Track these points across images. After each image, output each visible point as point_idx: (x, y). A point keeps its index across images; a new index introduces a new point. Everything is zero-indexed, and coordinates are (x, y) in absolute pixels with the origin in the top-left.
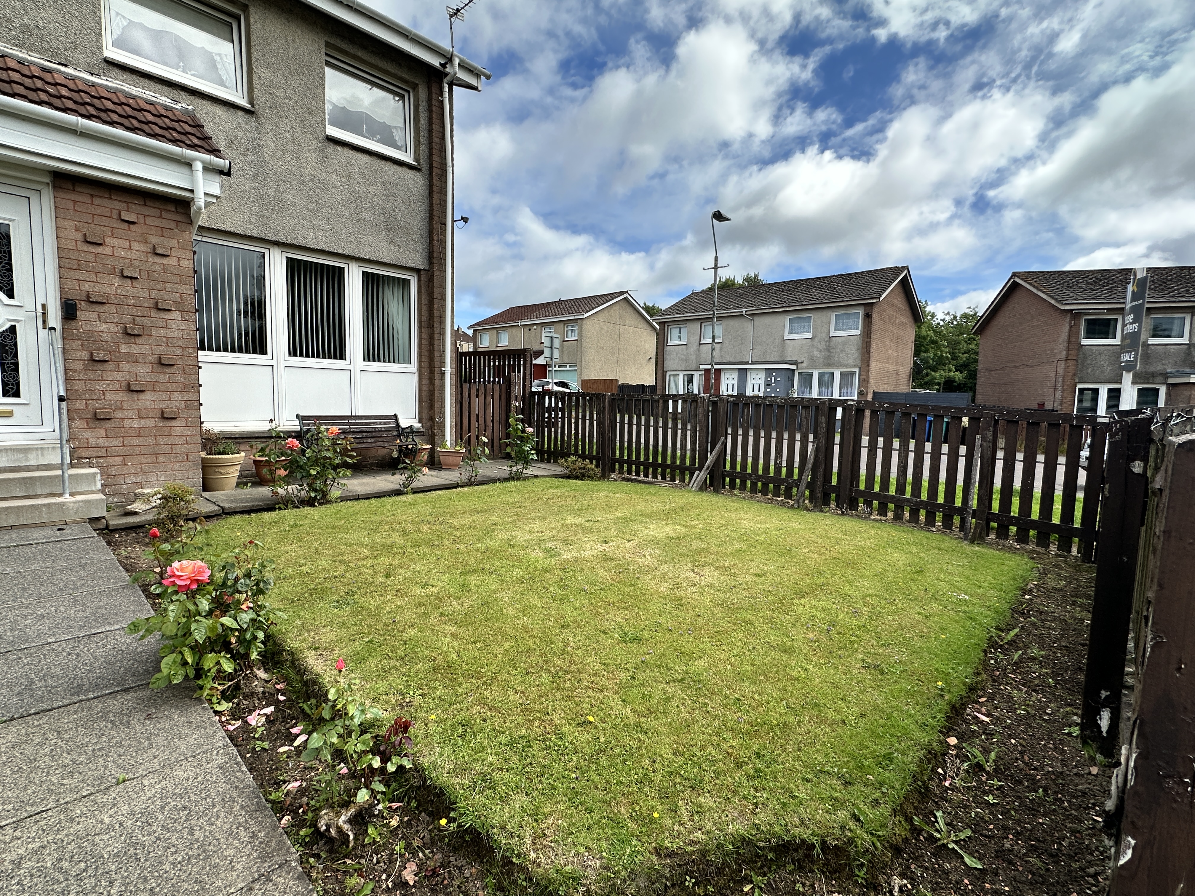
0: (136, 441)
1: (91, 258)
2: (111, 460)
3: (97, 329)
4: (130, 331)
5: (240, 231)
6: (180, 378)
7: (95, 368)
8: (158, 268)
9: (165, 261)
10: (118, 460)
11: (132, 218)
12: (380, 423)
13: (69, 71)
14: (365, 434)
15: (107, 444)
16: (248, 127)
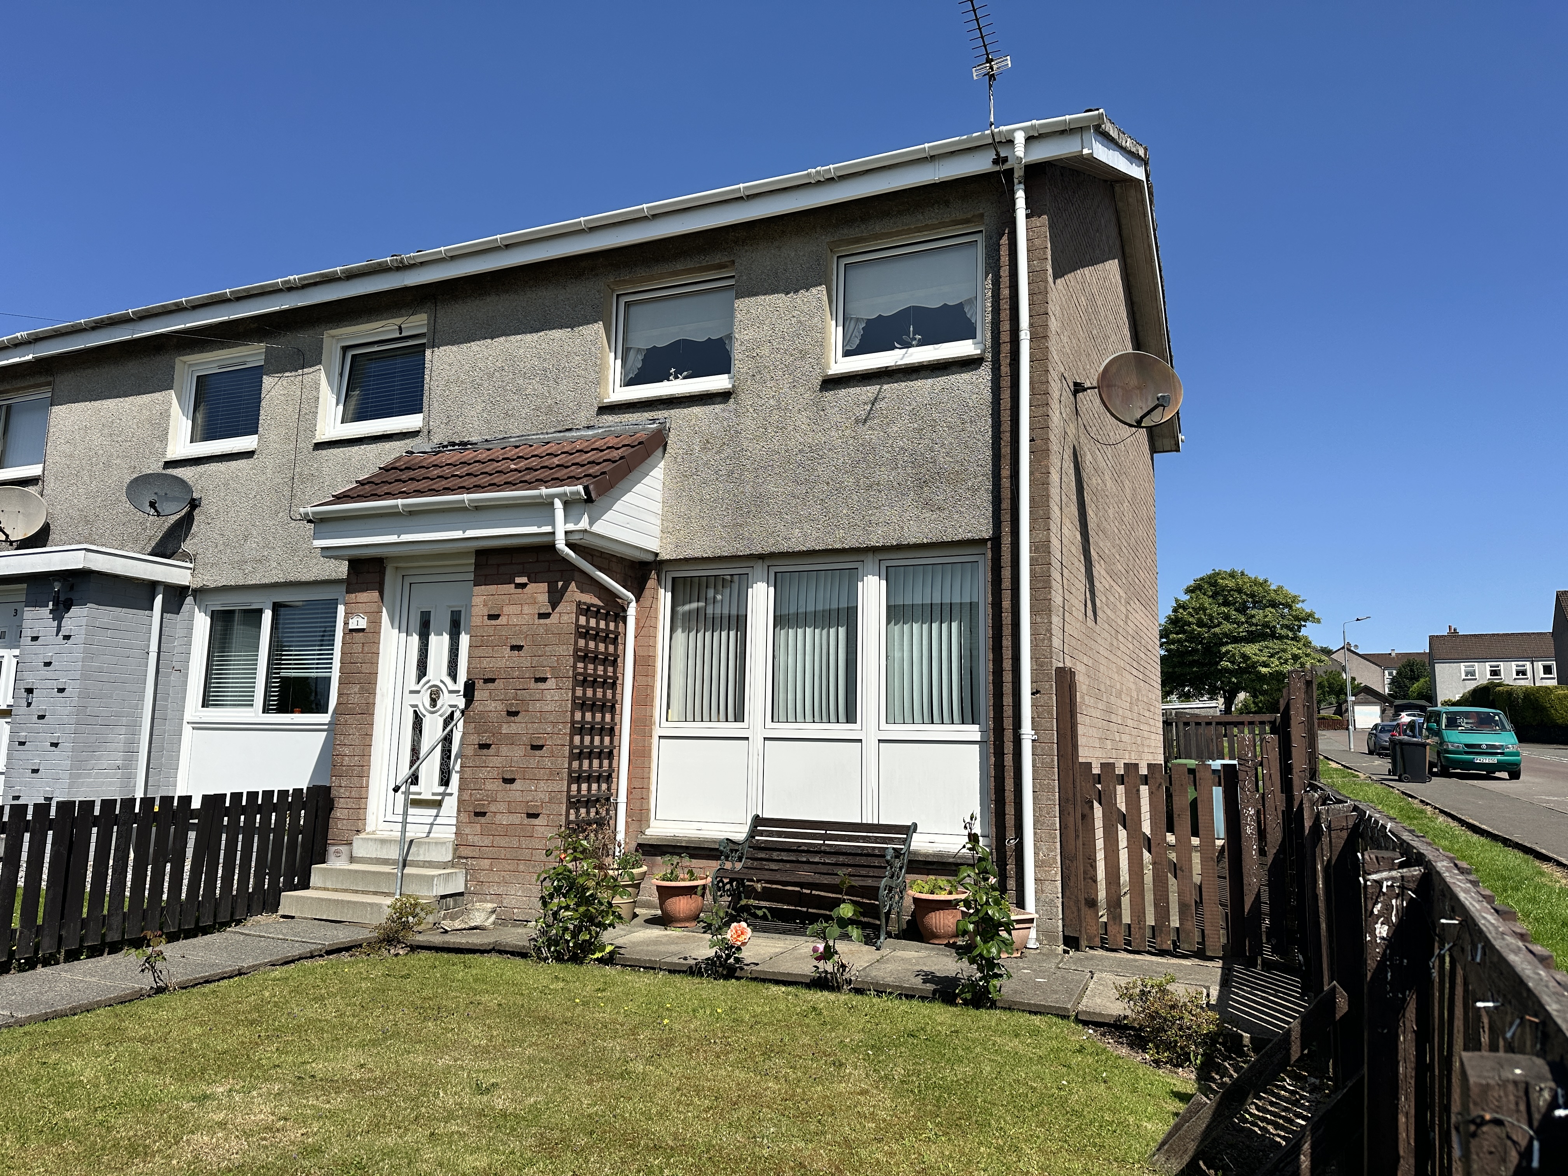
0: (503, 842)
2: (482, 863)
4: (511, 709)
6: (548, 763)
7: (481, 753)
8: (540, 631)
10: (486, 863)
11: (524, 580)
15: (481, 843)
16: (726, 414)
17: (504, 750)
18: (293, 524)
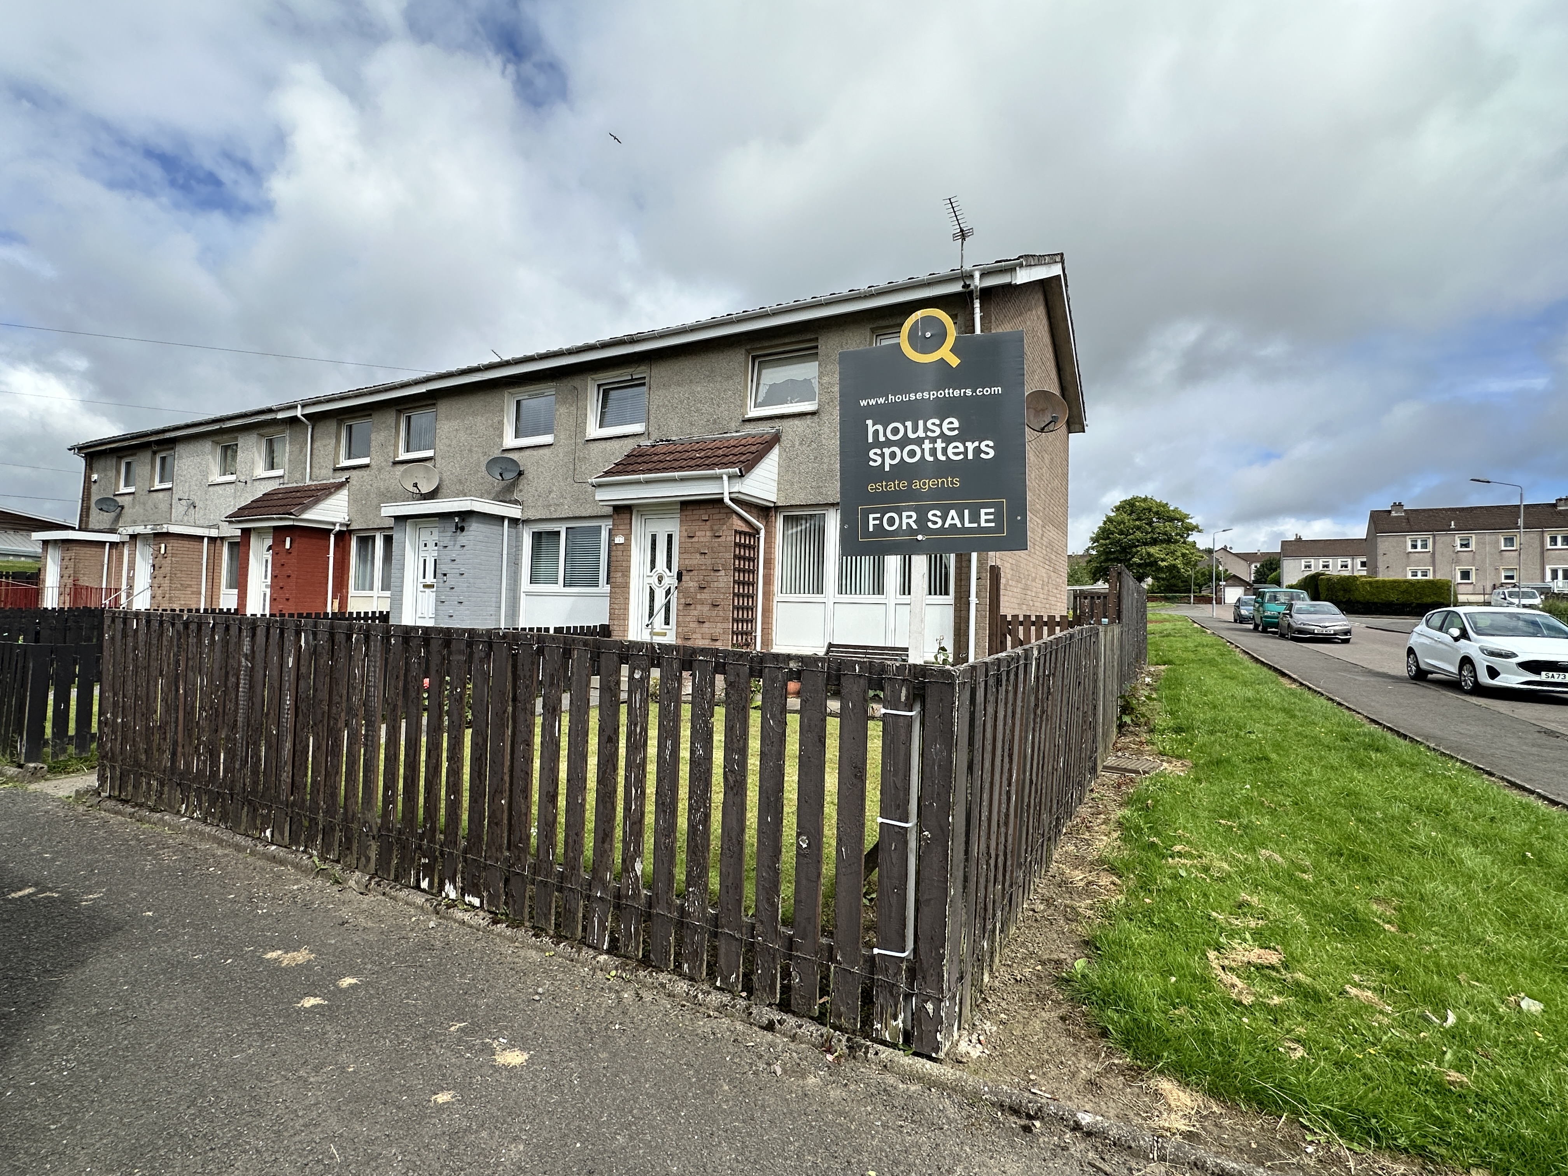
1: (690, 545)
3: (689, 586)
4: (702, 586)
5: (803, 503)
6: (721, 613)
7: (687, 608)
8: (716, 545)
9: (719, 540)
11: (706, 518)
16: (813, 425)
17: (699, 607)
18: (576, 485)
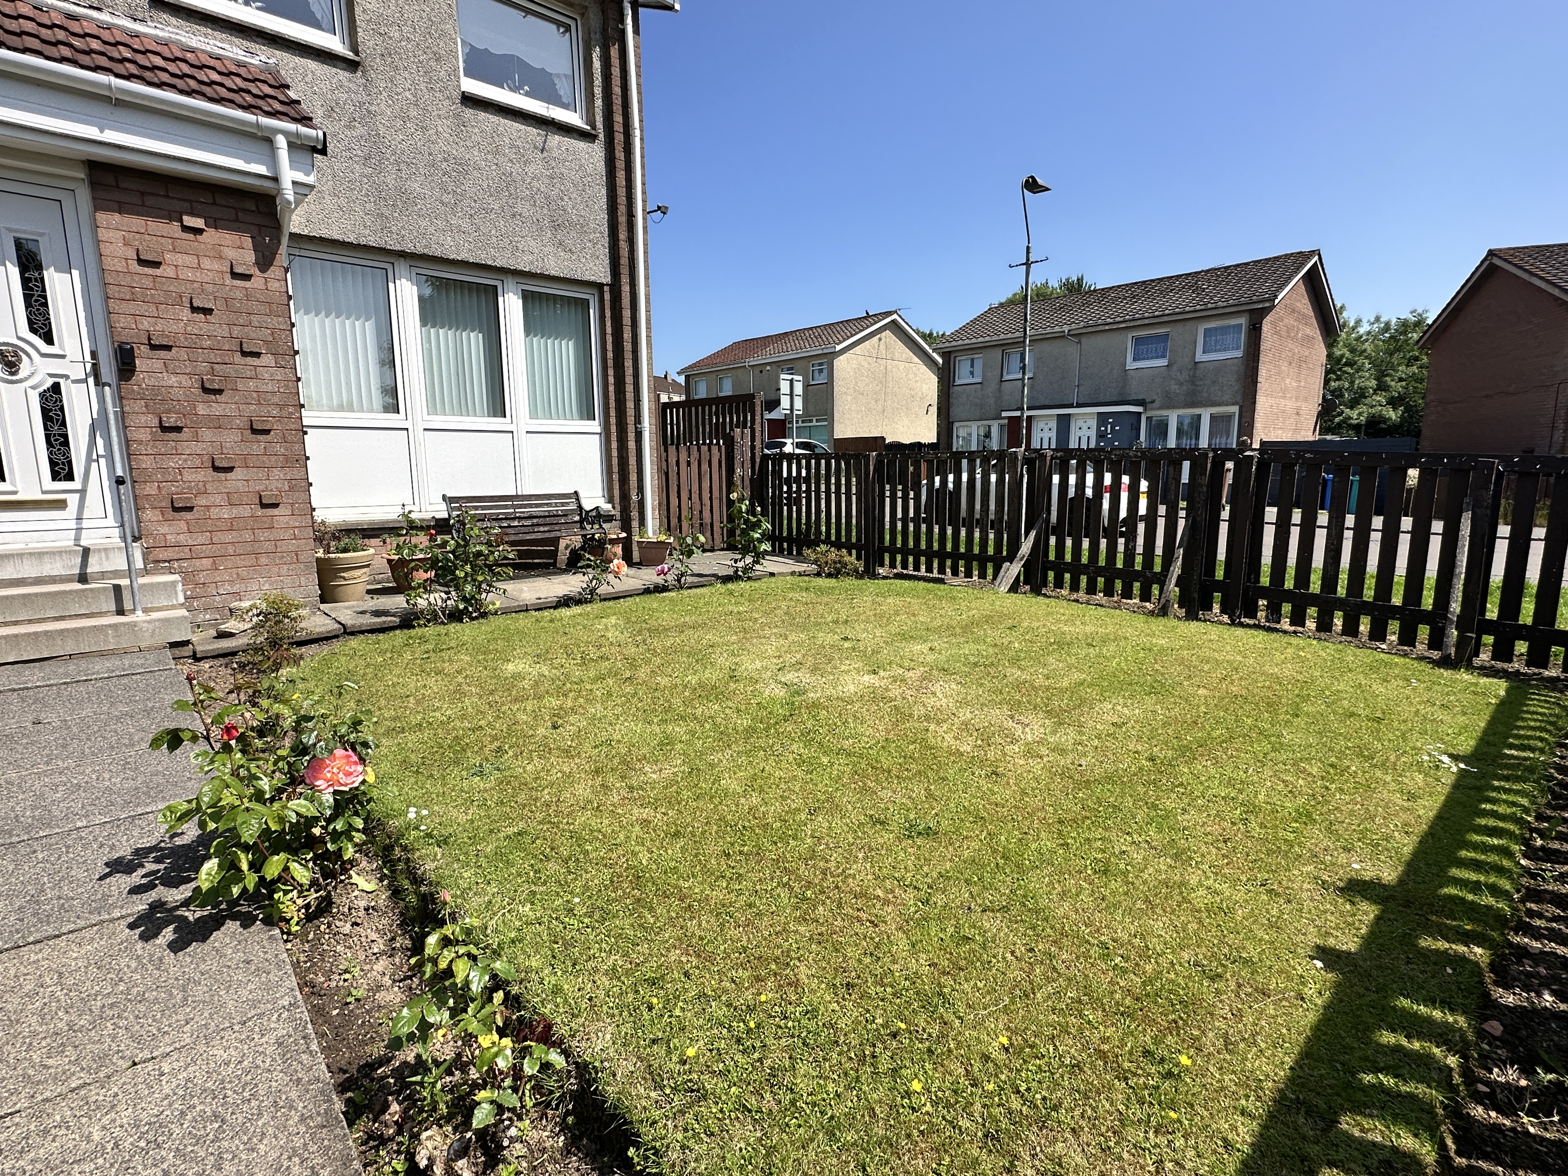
0: (229, 537)
1: (148, 283)
2: (197, 563)
3: (164, 383)
4: (207, 385)
5: (351, 238)
6: (280, 449)
7: (166, 438)
8: (239, 294)
10: (206, 563)
11: (199, 223)
12: (556, 505)
13: (104, 17)
14: (535, 521)
15: (190, 542)
16: (353, 86)
